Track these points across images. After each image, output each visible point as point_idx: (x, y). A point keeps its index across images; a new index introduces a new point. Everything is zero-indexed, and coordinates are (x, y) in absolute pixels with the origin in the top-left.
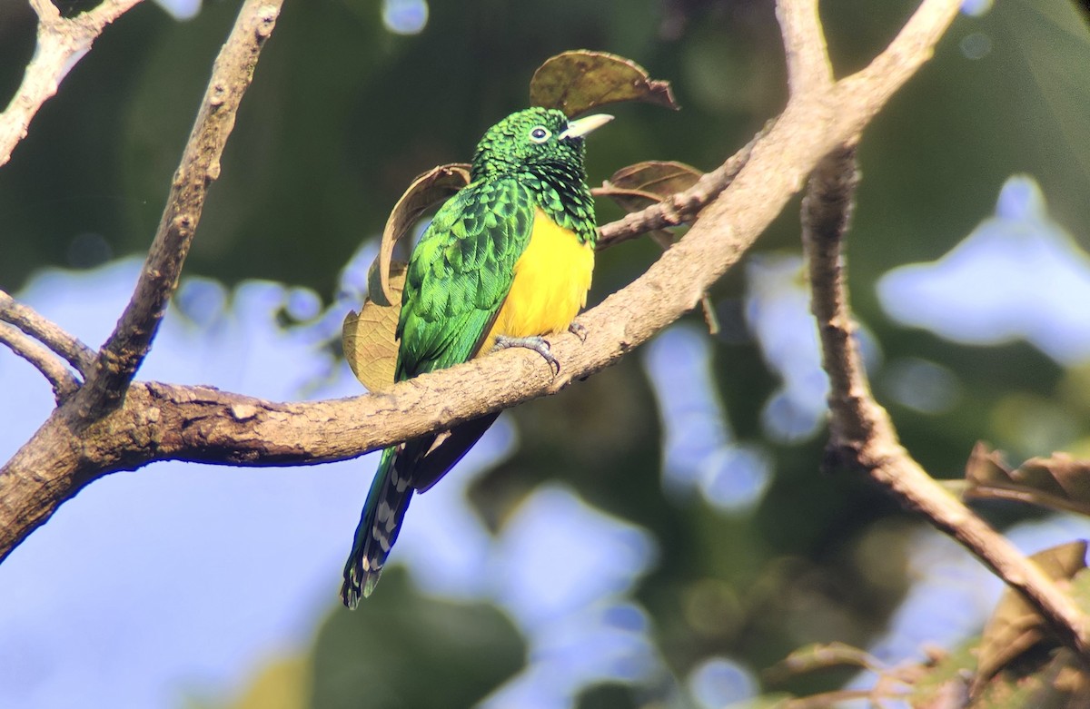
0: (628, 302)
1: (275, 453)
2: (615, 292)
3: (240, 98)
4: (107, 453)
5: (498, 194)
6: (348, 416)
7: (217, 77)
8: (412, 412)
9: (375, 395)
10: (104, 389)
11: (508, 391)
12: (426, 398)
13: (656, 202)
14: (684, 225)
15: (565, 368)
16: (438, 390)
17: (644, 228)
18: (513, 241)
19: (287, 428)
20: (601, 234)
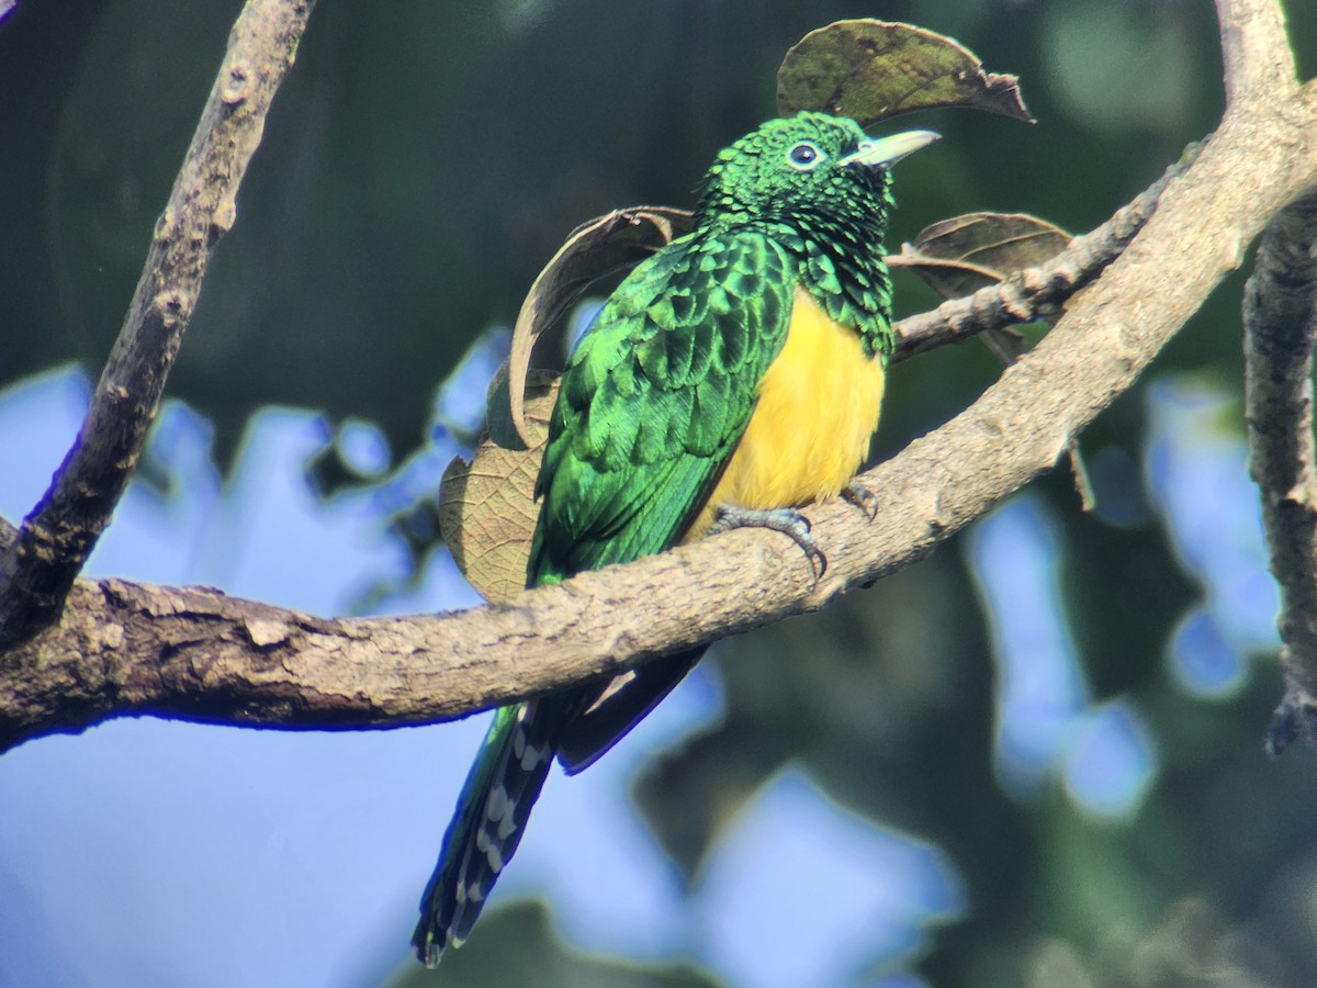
0: (945, 453)
1: (321, 706)
2: (923, 435)
3: (273, 92)
4: (32, 702)
5: (732, 257)
6: (448, 644)
7: (234, 56)
8: (563, 639)
9: (499, 608)
10: (29, 591)
11: (735, 605)
12: (590, 615)
13: (994, 281)
14: (1040, 322)
15: (835, 565)
16: (611, 602)
17: (972, 325)
18: (757, 340)
19: (340, 664)
20: (898, 334)
